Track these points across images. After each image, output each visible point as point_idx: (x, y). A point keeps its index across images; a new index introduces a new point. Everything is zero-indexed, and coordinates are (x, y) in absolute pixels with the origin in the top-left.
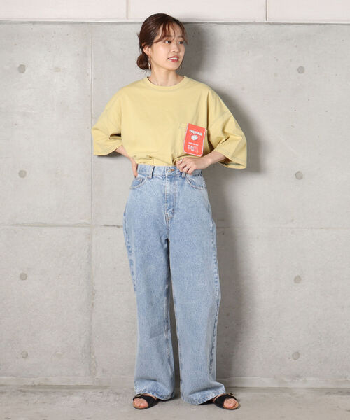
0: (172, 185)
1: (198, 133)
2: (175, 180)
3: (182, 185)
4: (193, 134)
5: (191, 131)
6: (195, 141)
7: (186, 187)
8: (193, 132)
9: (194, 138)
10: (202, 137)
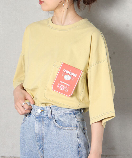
0: (40, 126)
1: (73, 74)
2: (43, 120)
3: (49, 125)
4: (67, 74)
5: (65, 70)
6: (68, 81)
7: (52, 128)
8: (67, 72)
9: (67, 78)
10: (76, 78)
